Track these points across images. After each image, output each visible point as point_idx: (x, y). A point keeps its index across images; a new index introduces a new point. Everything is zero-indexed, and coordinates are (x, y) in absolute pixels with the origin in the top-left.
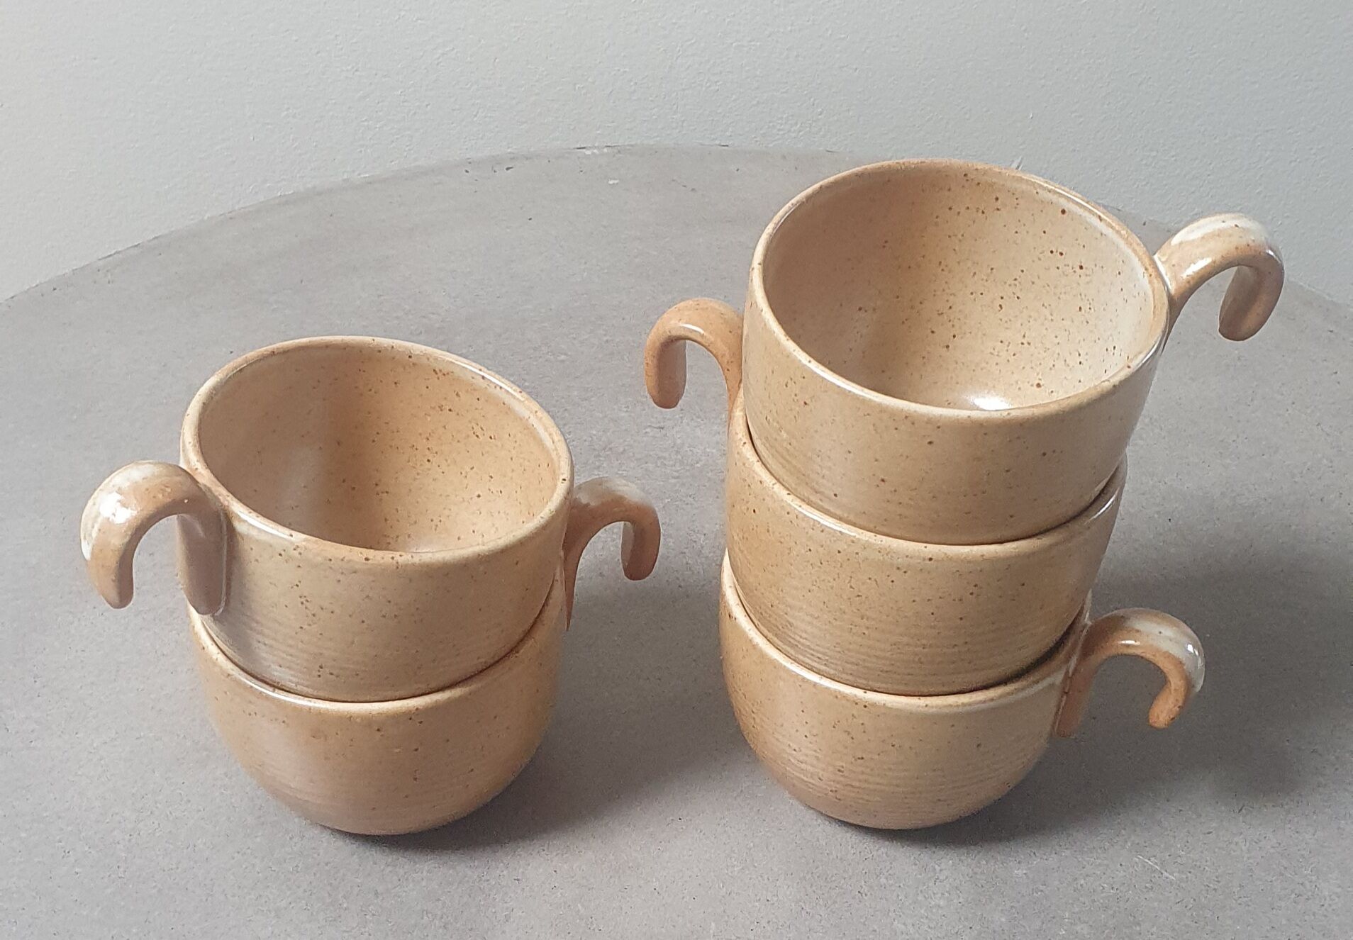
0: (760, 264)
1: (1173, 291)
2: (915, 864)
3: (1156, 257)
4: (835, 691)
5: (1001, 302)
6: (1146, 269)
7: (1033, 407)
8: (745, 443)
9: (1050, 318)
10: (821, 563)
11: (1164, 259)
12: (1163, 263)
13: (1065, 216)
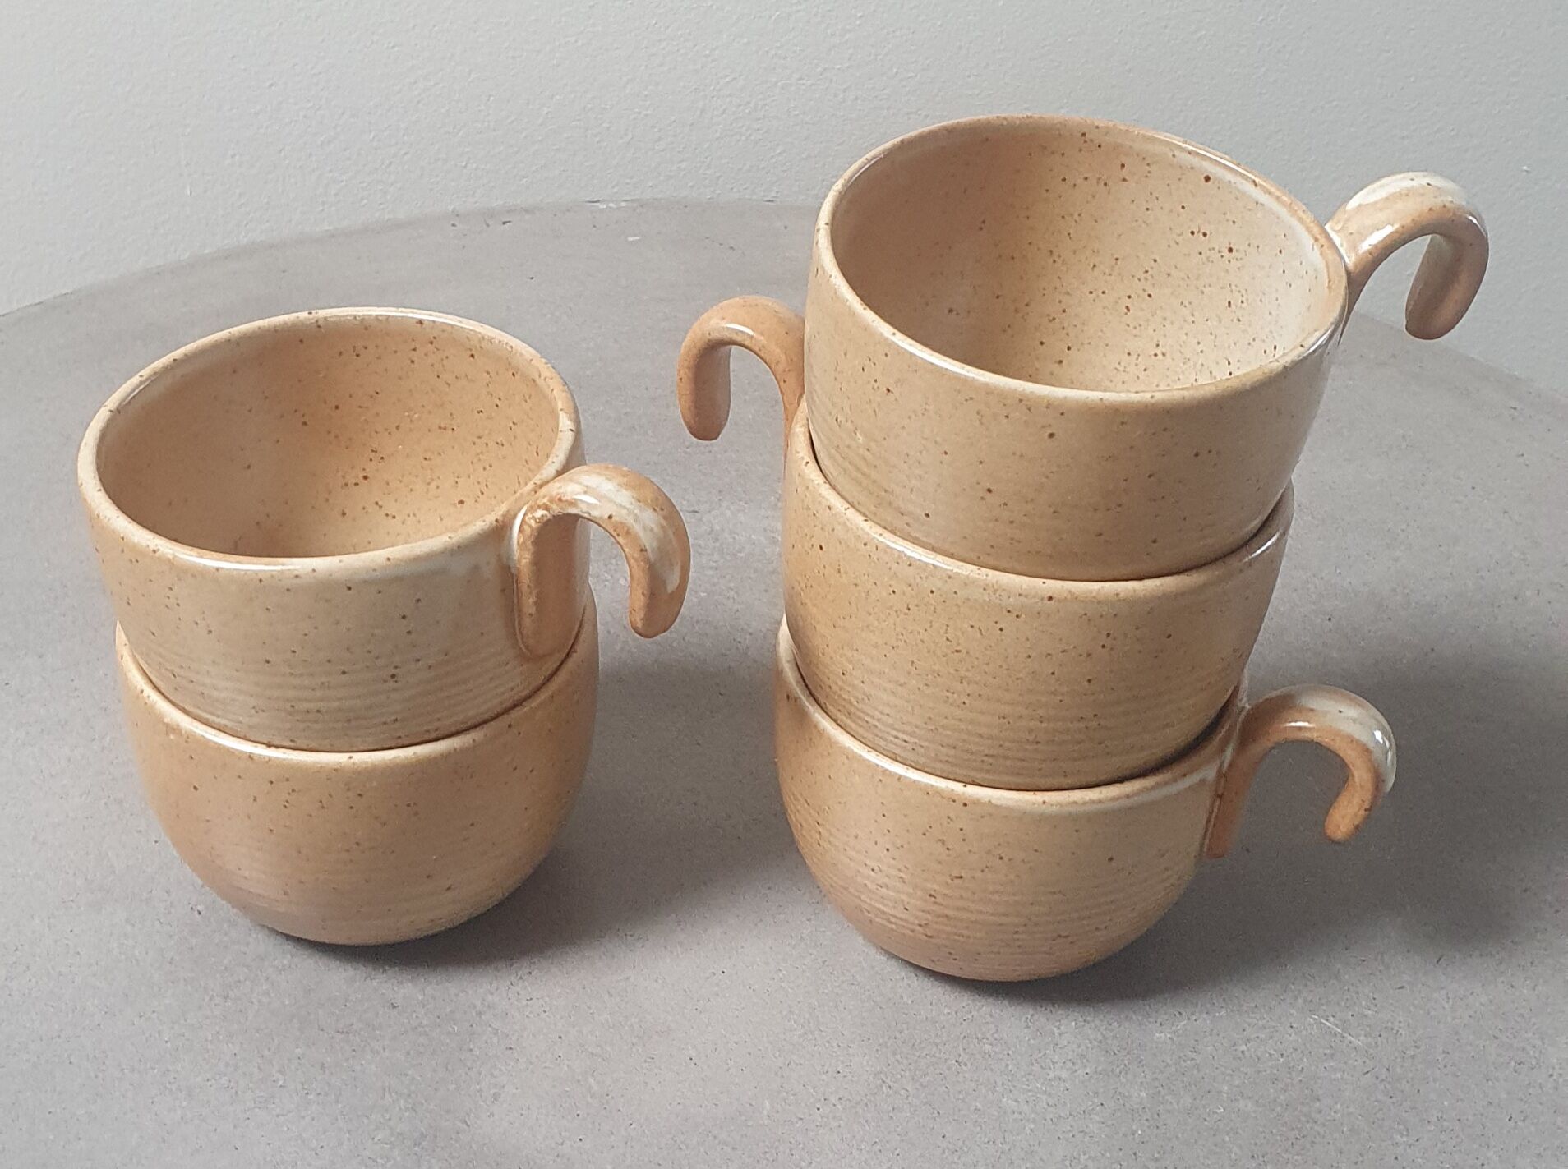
0: (827, 224)
1: (1351, 265)
2: (1028, 1027)
3: (1327, 227)
4: (926, 784)
5: (1128, 302)
6: (1316, 240)
7: (1182, 389)
8: (808, 463)
9: (1191, 319)
10: (909, 609)
11: (1338, 227)
12: (1337, 232)
13: (1210, 183)
